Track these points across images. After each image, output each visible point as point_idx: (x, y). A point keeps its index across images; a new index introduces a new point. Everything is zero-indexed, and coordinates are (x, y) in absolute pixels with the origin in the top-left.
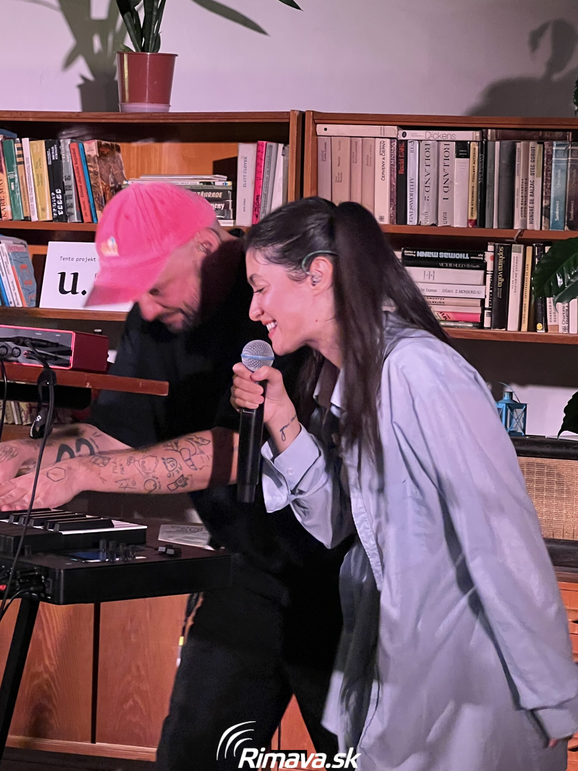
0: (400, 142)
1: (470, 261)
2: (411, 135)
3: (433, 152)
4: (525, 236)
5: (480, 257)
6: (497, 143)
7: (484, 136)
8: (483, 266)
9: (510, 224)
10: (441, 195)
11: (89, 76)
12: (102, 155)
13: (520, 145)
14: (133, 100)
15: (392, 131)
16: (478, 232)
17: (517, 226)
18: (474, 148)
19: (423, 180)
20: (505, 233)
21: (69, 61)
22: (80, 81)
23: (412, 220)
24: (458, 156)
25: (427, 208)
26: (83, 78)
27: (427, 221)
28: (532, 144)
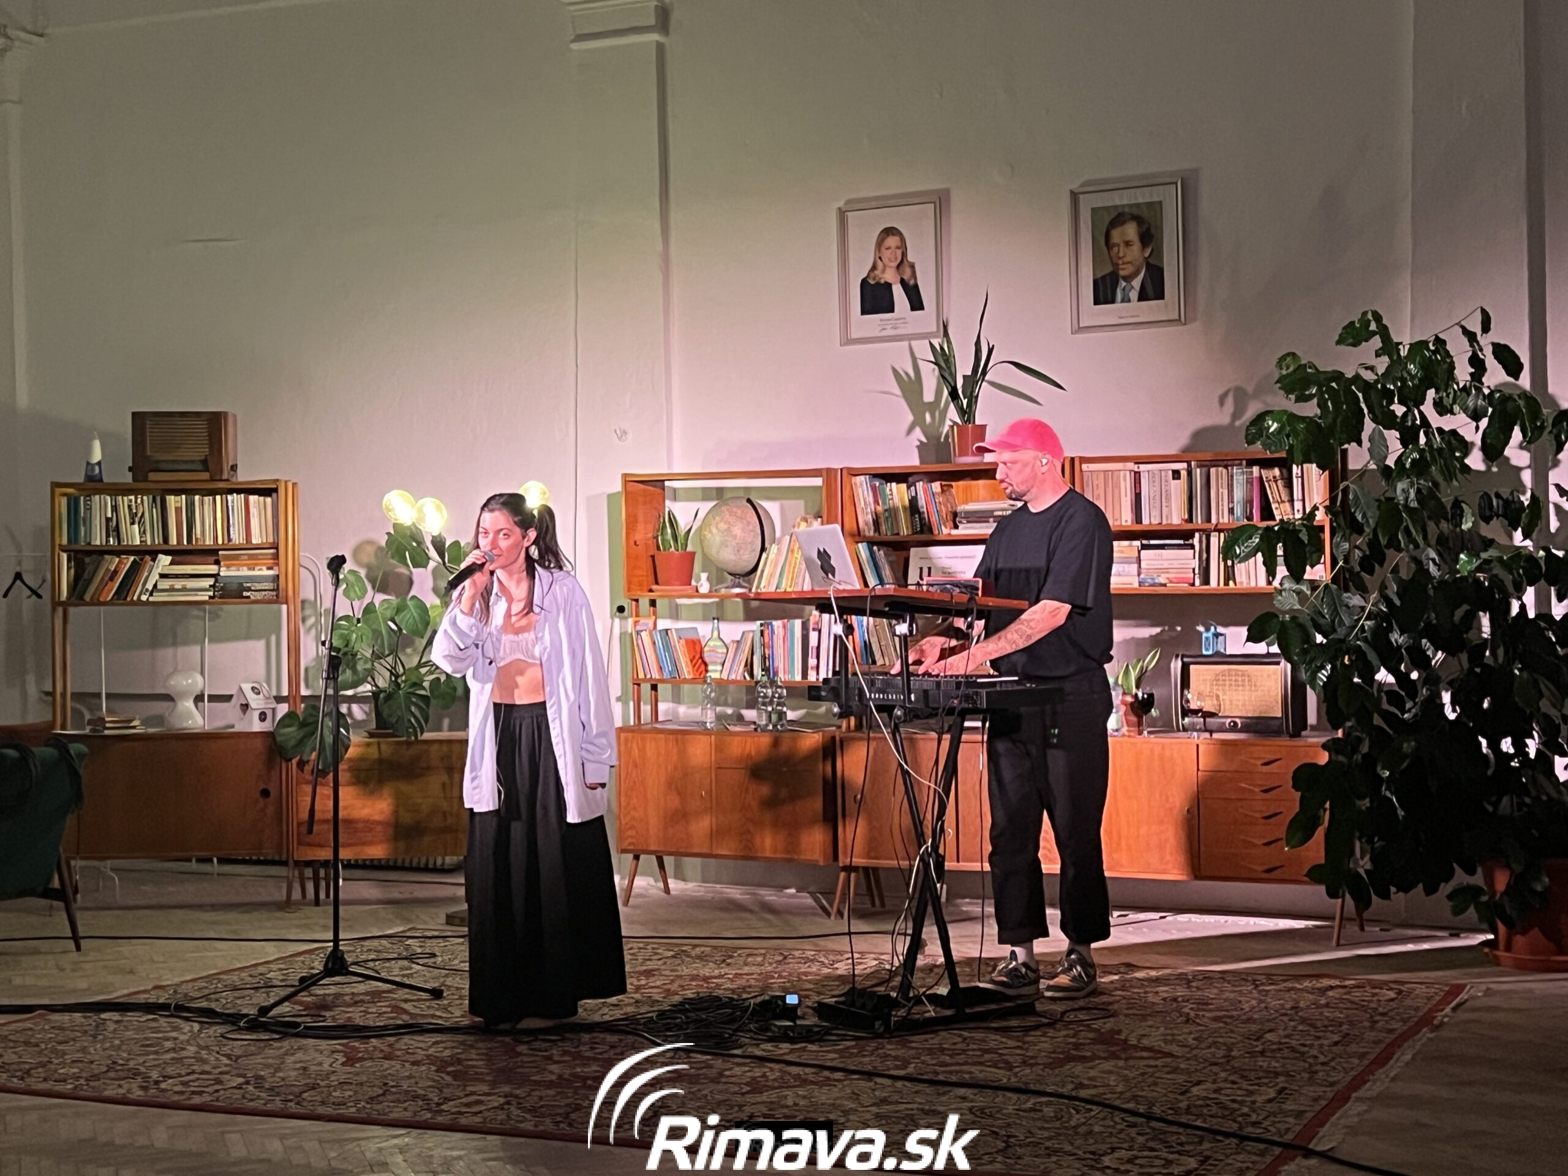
0: (1135, 473)
1: (1185, 545)
2: (1143, 467)
3: (1157, 478)
4: (1219, 527)
5: (1190, 541)
6: (1198, 470)
7: (1189, 465)
8: (1192, 547)
9: (1209, 520)
10: (1164, 504)
11: (924, 440)
12: (943, 491)
13: (1213, 470)
14: (960, 455)
15: (1131, 466)
16: (1189, 526)
17: (1214, 520)
18: (1184, 473)
19: (1152, 496)
20: (1206, 526)
21: (910, 431)
22: (918, 443)
23: (1146, 521)
24: (1174, 478)
25: (1155, 513)
26: (921, 442)
27: (1155, 521)
28: (1220, 469)
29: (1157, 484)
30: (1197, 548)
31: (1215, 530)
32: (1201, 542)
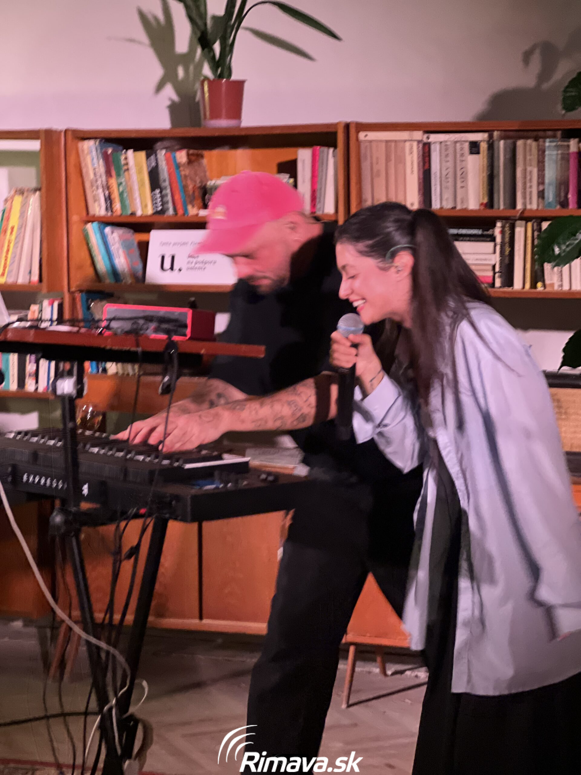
0: (424, 144)
1: (482, 236)
2: (433, 138)
3: (451, 151)
4: (526, 214)
5: (490, 232)
6: (502, 143)
7: (491, 137)
8: (492, 239)
9: (513, 205)
10: (459, 184)
12: (190, 162)
13: (520, 143)
14: (213, 117)
15: (418, 135)
16: (489, 213)
17: (519, 206)
18: (484, 146)
19: (444, 173)
20: (509, 213)
21: (160, 87)
22: (168, 103)
23: (436, 204)
24: (472, 153)
25: (448, 195)
26: (172, 101)
27: (448, 205)
28: (529, 141)
29: (450, 158)
30: (499, 239)
31: (521, 218)
32: (502, 232)
